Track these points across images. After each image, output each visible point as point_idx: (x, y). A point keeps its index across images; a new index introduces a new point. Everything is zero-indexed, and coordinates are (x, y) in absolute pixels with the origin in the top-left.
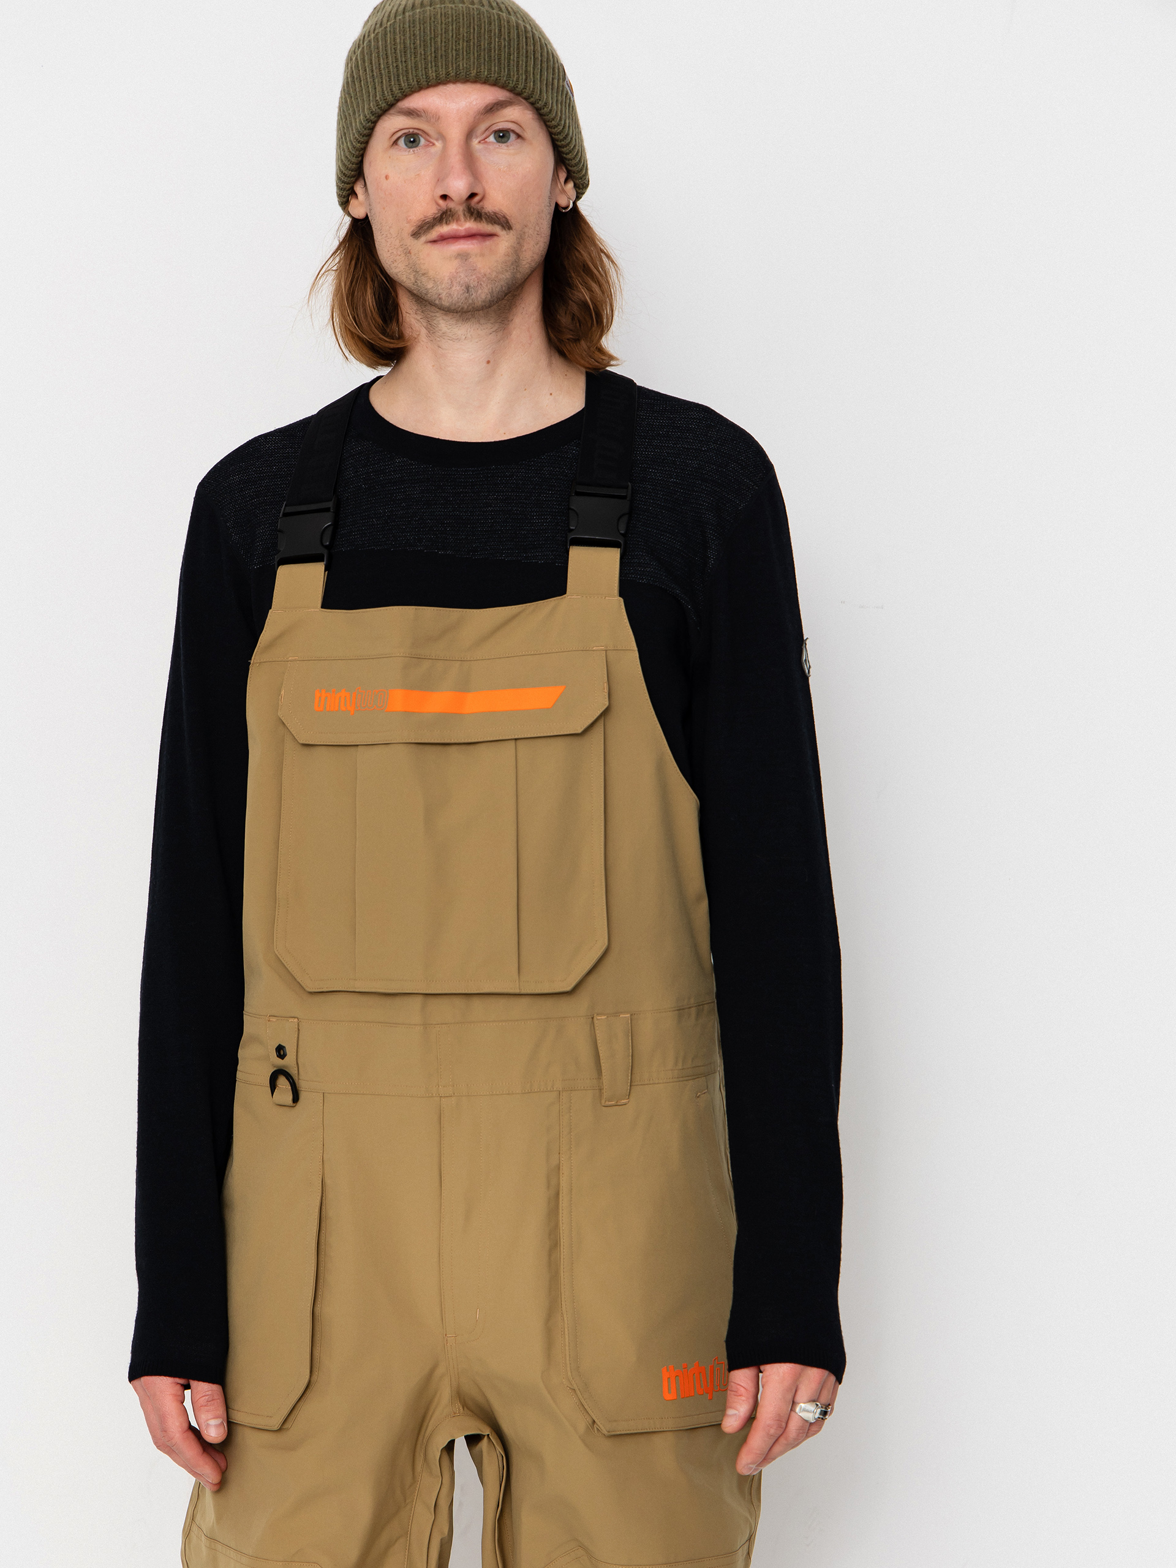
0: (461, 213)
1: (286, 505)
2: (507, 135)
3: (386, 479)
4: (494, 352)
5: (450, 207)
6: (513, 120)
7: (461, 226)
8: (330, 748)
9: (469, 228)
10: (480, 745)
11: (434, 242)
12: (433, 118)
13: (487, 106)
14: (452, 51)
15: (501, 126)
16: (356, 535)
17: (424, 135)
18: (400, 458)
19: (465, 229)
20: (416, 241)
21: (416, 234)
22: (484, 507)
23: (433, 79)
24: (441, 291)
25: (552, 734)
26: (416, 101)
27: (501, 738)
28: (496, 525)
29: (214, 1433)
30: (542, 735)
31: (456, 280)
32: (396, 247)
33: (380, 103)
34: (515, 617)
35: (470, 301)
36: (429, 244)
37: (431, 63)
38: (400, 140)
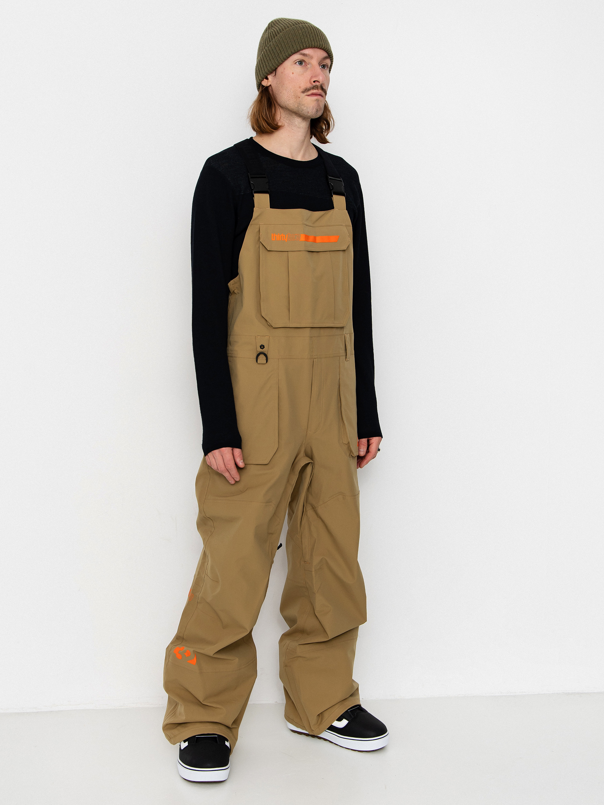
0: (319, 87)
1: (250, 175)
2: (325, 67)
5: (317, 85)
6: (326, 62)
8: (278, 252)
9: (320, 92)
10: (320, 252)
11: (308, 95)
12: (311, 57)
13: (323, 58)
14: (317, 38)
15: (324, 64)
17: (304, 62)
20: (303, 94)
21: (303, 92)
23: (313, 45)
24: (309, 111)
25: (338, 250)
26: (306, 51)
29: (241, 464)
30: (336, 250)
31: (314, 108)
32: (292, 95)
33: (296, 50)
34: (323, 214)
35: (316, 115)
36: (307, 97)
37: (312, 41)
38: (298, 62)
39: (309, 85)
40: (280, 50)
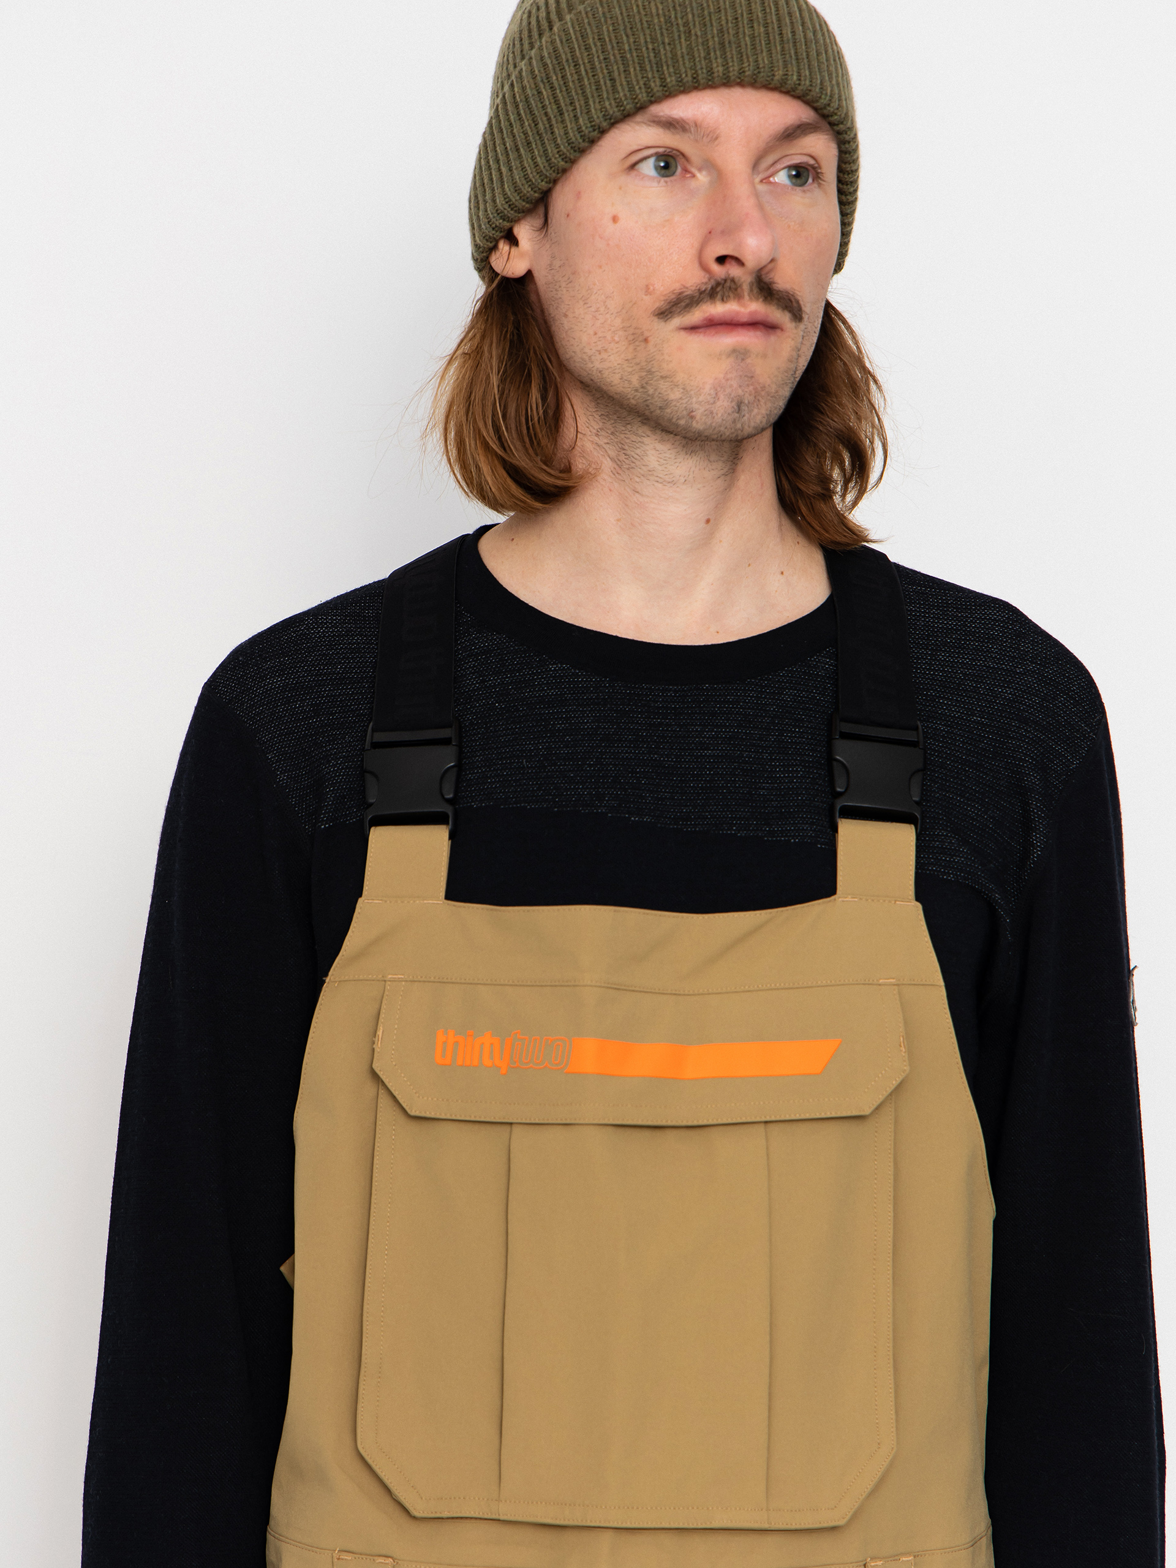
0: (746, 287)
1: (373, 731)
2: (805, 174)
3: (535, 696)
4: (716, 507)
5: (731, 275)
6: (813, 154)
7: (744, 306)
8: (462, 1125)
9: (755, 312)
10: (709, 1129)
11: (693, 329)
12: (711, 136)
13: (787, 129)
14: (744, 37)
15: (797, 160)
16: (494, 783)
17: (679, 157)
18: (557, 664)
19: (751, 313)
20: (663, 324)
21: (664, 313)
22: (697, 749)
23: (718, 76)
24: (695, 406)
25: (823, 1116)
26: (683, 107)
27: (744, 1120)
28: (718, 780)
30: (808, 1116)
31: (724, 391)
32: (613, 329)
33: (625, 103)
34: (758, 928)
35: (739, 426)
36: (683, 333)
37: (715, 51)
38: (652, 161)
39: (694, 279)
40: (557, 102)
